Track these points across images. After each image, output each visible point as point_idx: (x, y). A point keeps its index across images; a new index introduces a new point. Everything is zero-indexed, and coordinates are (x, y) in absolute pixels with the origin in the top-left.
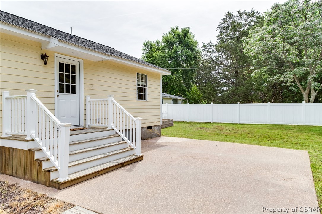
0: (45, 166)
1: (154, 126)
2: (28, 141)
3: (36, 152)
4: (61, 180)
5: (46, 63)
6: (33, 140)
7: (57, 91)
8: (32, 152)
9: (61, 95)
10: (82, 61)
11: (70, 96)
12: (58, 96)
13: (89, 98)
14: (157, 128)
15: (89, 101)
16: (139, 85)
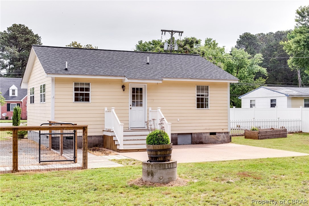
0: (114, 139)
1: (219, 133)
2: (111, 132)
3: (113, 137)
4: (120, 149)
5: (124, 90)
6: (113, 132)
7: (131, 105)
8: (112, 137)
9: (133, 108)
10: (146, 85)
11: (139, 108)
12: (131, 108)
13: (150, 109)
14: (224, 134)
15: (150, 111)
16: (198, 95)
